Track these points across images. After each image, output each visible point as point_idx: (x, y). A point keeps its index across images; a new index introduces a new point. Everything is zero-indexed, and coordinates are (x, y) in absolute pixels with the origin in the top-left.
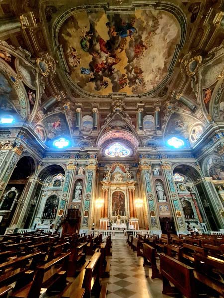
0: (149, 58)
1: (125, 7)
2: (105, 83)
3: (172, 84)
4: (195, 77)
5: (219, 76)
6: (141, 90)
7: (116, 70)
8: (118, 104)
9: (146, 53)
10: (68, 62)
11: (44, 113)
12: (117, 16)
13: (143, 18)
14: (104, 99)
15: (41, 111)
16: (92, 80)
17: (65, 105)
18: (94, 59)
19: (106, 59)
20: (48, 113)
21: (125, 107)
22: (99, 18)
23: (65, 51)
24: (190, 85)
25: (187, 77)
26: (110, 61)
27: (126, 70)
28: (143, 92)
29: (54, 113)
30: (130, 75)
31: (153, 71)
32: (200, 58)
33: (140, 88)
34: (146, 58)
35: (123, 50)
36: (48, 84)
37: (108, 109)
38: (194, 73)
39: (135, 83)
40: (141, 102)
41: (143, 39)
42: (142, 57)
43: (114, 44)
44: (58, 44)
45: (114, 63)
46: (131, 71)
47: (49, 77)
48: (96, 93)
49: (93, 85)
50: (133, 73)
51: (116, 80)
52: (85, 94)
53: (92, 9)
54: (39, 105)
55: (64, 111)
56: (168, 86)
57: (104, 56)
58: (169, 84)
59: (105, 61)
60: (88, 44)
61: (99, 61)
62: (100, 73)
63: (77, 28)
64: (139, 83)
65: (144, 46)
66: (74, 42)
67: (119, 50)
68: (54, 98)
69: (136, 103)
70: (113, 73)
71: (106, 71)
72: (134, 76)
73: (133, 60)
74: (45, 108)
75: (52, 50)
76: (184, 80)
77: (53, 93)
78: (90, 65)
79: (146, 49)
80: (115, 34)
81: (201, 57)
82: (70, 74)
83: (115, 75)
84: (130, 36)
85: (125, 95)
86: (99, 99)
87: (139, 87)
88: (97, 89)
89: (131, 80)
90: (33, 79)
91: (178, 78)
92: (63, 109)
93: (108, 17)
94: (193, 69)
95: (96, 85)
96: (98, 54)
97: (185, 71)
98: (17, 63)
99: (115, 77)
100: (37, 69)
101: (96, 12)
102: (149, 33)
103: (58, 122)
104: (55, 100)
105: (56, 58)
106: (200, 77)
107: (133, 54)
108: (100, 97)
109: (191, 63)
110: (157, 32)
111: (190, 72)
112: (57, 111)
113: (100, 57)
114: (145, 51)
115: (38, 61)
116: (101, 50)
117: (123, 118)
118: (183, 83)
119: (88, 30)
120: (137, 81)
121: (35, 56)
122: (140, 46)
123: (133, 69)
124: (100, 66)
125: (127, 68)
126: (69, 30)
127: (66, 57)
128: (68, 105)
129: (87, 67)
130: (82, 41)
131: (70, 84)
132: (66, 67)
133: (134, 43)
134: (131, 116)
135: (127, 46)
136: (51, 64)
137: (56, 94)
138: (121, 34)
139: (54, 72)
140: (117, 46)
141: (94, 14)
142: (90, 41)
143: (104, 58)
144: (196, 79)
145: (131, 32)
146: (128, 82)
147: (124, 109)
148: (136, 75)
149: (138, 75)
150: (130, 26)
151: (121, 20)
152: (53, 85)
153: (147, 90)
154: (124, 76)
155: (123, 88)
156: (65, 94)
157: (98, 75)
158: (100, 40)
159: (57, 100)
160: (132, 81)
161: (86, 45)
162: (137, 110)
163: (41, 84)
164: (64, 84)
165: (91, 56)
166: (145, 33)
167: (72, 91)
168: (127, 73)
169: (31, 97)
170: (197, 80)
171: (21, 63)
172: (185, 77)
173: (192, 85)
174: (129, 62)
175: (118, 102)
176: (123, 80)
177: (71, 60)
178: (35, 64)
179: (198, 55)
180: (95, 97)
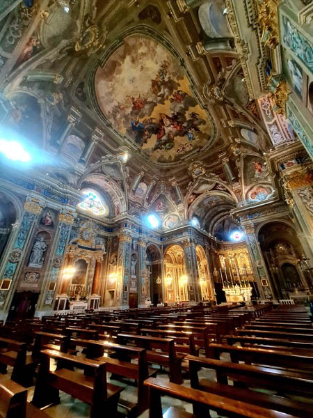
0: (137, 87)
1: (129, 143)
2: (192, 117)
3: (129, 19)
4: (87, 24)
5: (47, 14)
6: (172, 65)
7: (172, 112)
8: (209, 94)
9: (136, 94)
10: (190, 151)
11: (238, 181)
12: (136, 141)
13: (122, 125)
14: (211, 113)
15: (234, 185)
16: (197, 129)
17: (234, 153)
18: (176, 135)
19: (169, 126)
20: (239, 176)
21: (209, 82)
22: (147, 150)
23: (183, 155)
24: (98, 11)
25: (100, 25)
26: (168, 123)
27: (165, 102)
28: (174, 61)
29: (242, 169)
30: (167, 94)
31: (142, 68)
32: (78, 48)
33: (171, 69)
34: (139, 89)
35: (151, 119)
36: (211, 170)
37: (222, 107)
38: (87, 30)
39: (170, 81)
40: (189, 55)
41: (130, 110)
42: (142, 96)
43: (153, 128)
44: (180, 161)
45: (168, 117)
46: (162, 96)
47: (206, 169)
48: (209, 123)
49: (201, 127)
50: (162, 92)
51: (182, 106)
52: (215, 133)
53: (145, 156)
54: (227, 184)
55: (242, 155)
56: (136, 19)
57: (167, 130)
58: (133, 21)
59: (172, 126)
60: (167, 145)
61: (174, 130)
62: (185, 125)
63: (162, 156)
64: (168, 76)
65: (134, 103)
66: (173, 153)
67: (154, 121)
68: (224, 165)
69: (195, 65)
70: (178, 113)
71: (179, 120)
72: (164, 88)
73: (152, 102)
74: (233, 178)
75: (185, 165)
76: (106, 20)
77: (220, 166)
78: (183, 135)
79: (133, 99)
80: (146, 133)
81: (76, 50)
82: (201, 147)
83: (177, 110)
84: (138, 122)
85: (192, 87)
86: (215, 119)
87: (171, 72)
88: (203, 122)
89: (171, 89)
90: (207, 183)
91: (116, 25)
92: (239, 155)
93: (142, 145)
94: (88, 34)
95: (200, 124)
96: (169, 134)
97: (101, 32)
98: (196, 192)
99: (179, 109)
100: (200, 178)
101: (145, 153)
102: (123, 109)
103: (257, 164)
104: (227, 166)
105: (190, 161)
106: (79, 23)
107: (147, 107)
108: (212, 119)
109: (90, 42)
110: (117, 104)
111: (94, 31)
112: (240, 164)
113: (171, 132)
114: (136, 97)
115: (194, 176)
116: (165, 134)
117: (227, 84)
118: (110, 17)
119: (159, 150)
120: (166, 80)
121: (191, 179)
122: (137, 106)
123: (159, 94)
124: (179, 128)
125: (162, 102)
126: (167, 158)
127: (187, 153)
128: (234, 150)
129: (186, 137)
130: (168, 149)
131: (210, 147)
132: (195, 151)
133: (140, 114)
134: (219, 69)
135: (147, 117)
136: (196, 166)
137: (221, 163)
138: (143, 128)
139: (201, 163)
140: (152, 125)
141: (148, 153)
142: (164, 144)
143: (170, 128)
144: (87, 22)
145: (136, 124)
146: (175, 91)
147: (213, 82)
148: (162, 87)
149: (159, 83)
150: (134, 128)
151: (137, 137)
152: (212, 165)
153: (166, 55)
154: (172, 100)
155: (186, 94)
156: (221, 152)
157: (188, 125)
158: (159, 139)
159: (228, 163)
160: (171, 85)
161: (169, 145)
162: (204, 57)
163: (211, 177)
164: (211, 153)
165: (175, 138)
166: (126, 113)
167: (217, 144)
168: (167, 98)
169: (221, 189)
170: (85, 20)
171: (196, 189)
172: (103, 25)
173: (94, 12)
174: (156, 105)
175: (206, 94)
176: (177, 98)
177: (188, 149)
178: (197, 179)
179: (79, 51)
180: (214, 124)
